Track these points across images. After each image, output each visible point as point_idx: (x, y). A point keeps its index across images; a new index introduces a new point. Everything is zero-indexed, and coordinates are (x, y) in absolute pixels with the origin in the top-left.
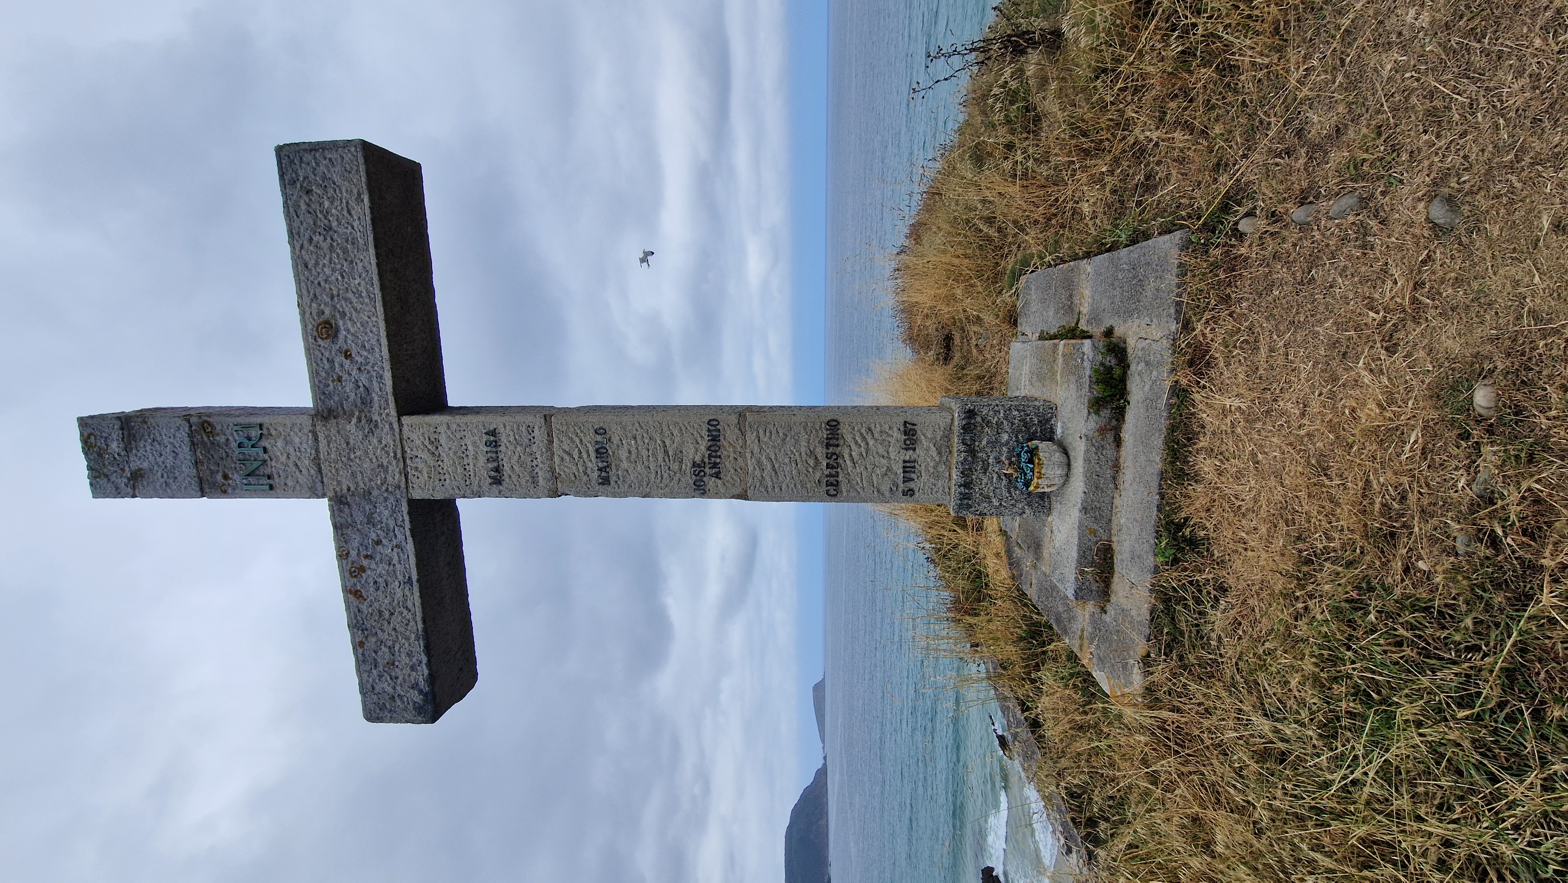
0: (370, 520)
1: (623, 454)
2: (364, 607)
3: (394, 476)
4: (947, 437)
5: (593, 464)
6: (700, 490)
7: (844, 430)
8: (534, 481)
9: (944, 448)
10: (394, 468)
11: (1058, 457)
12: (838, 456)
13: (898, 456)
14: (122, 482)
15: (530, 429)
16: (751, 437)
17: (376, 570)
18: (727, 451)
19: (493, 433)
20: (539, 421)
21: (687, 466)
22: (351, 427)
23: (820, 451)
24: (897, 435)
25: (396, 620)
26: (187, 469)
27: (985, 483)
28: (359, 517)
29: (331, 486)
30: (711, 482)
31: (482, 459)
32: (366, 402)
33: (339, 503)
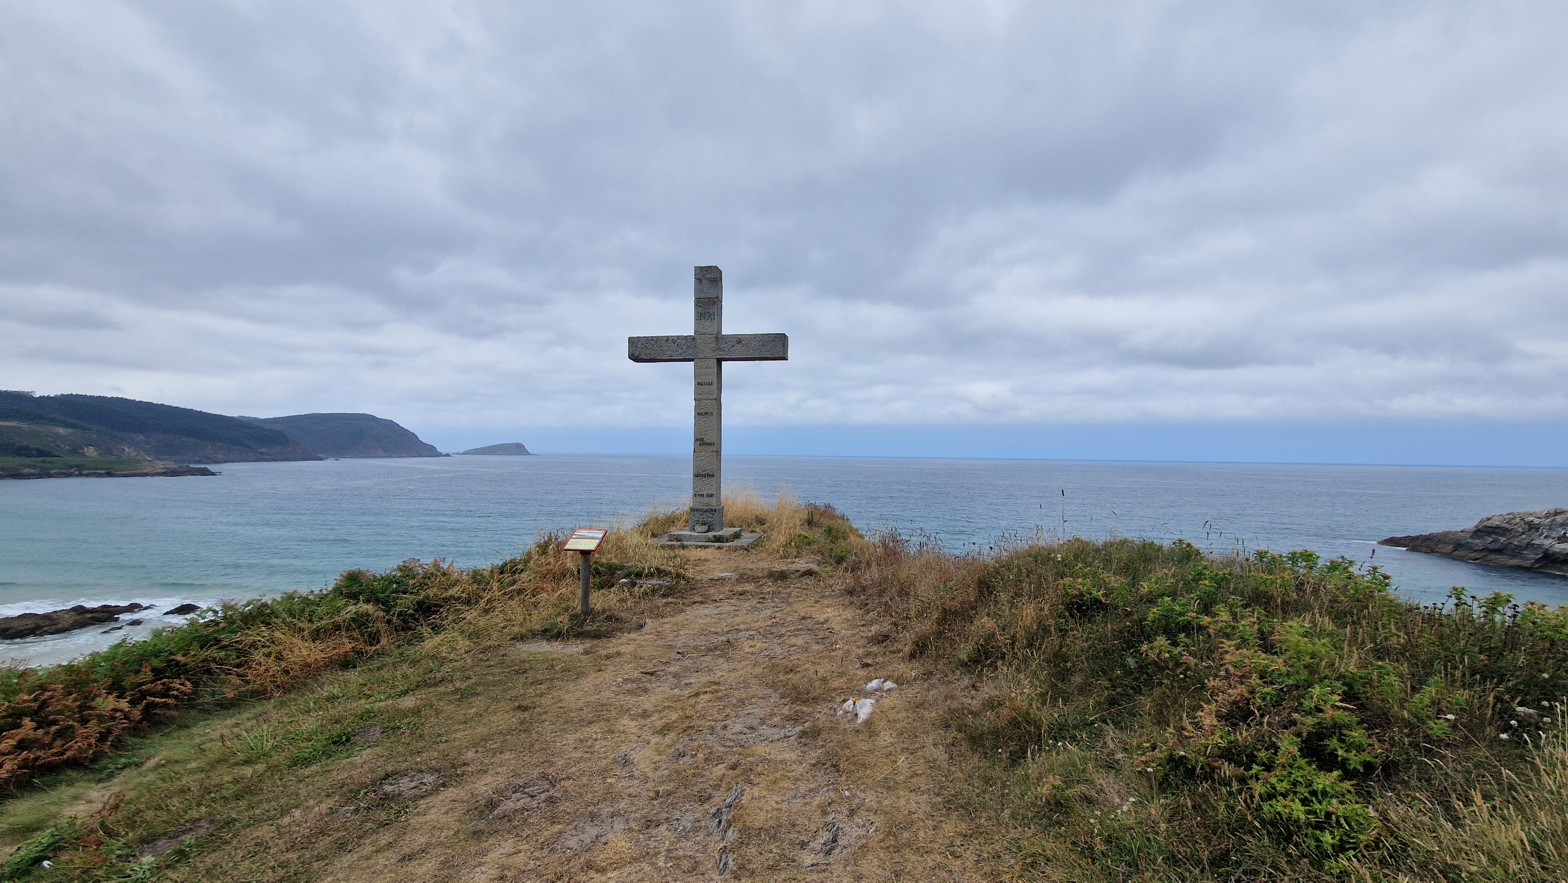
0: (688, 347)
1: (706, 419)
2: (663, 342)
3: (701, 356)
4: (710, 505)
5: (703, 411)
6: (696, 440)
7: (712, 478)
8: (699, 395)
9: (707, 504)
10: (703, 356)
11: (703, 530)
12: (705, 477)
13: (705, 493)
14: (698, 276)
15: (713, 394)
16: (710, 454)
17: (674, 347)
18: (707, 447)
19: (712, 384)
20: (715, 396)
21: (703, 437)
22: (714, 345)
23: (706, 472)
24: (710, 492)
25: (659, 351)
26: (703, 296)
27: (698, 514)
28: (689, 344)
29: (697, 337)
30: (698, 443)
31: (705, 380)
32: (720, 350)
33: (693, 339)
